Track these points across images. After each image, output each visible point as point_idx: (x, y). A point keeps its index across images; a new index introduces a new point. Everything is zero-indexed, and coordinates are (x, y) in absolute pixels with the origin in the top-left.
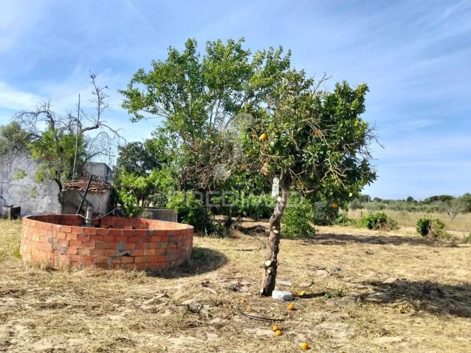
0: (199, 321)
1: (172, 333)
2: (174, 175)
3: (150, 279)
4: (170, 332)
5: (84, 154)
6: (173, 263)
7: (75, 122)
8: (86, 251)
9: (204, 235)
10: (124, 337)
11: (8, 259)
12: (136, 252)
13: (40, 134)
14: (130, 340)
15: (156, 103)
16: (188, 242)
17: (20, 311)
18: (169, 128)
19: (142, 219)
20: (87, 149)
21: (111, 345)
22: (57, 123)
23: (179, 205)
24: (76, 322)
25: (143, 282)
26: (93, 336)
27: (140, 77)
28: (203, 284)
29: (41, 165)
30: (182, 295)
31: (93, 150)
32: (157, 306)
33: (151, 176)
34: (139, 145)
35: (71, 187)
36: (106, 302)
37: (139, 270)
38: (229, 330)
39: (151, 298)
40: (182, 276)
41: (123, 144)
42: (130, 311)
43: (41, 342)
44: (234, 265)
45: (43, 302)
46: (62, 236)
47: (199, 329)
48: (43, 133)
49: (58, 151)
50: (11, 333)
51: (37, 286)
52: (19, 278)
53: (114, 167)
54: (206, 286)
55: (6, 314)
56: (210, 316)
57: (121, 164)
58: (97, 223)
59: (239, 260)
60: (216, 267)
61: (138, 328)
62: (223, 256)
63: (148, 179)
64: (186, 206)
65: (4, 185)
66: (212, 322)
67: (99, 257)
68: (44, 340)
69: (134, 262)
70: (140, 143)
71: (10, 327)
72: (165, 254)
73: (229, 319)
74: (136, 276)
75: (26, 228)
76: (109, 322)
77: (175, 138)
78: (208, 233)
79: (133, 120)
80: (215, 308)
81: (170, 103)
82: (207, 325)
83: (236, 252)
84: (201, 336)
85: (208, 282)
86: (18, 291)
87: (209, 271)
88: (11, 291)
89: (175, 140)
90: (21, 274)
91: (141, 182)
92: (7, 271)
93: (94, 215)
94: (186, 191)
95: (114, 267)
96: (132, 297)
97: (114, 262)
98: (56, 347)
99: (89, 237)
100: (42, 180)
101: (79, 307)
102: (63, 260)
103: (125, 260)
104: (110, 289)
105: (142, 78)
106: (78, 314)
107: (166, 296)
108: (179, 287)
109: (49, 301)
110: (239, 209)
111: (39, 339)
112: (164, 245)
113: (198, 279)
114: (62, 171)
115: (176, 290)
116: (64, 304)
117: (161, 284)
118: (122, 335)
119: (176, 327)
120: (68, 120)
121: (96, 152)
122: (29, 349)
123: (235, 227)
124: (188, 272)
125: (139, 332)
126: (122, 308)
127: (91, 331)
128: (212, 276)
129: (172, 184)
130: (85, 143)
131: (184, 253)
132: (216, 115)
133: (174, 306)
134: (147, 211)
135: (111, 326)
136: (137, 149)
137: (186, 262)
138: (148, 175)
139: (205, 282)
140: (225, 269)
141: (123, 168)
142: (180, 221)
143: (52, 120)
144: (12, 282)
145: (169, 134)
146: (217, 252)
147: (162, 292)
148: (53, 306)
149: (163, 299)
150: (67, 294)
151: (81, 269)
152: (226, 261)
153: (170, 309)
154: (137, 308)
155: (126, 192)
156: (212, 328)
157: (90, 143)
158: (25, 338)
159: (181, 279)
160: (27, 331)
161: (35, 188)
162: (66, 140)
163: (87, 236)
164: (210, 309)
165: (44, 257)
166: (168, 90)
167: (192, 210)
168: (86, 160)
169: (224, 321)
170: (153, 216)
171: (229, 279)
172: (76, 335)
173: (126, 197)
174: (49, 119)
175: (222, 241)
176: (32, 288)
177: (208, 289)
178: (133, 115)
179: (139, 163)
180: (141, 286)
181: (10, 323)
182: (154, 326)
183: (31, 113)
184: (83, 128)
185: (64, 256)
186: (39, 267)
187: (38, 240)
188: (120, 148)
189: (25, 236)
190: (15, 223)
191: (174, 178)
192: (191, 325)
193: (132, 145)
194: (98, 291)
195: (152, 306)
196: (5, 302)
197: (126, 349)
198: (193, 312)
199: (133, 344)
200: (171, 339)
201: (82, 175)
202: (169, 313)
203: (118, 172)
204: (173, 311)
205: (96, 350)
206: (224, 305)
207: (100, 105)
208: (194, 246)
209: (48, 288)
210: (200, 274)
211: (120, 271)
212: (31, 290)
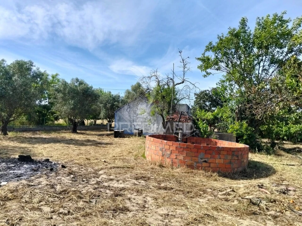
0: (259, 211)
1: (240, 216)
2: (232, 110)
3: (221, 178)
4: (239, 216)
5: (175, 99)
6: (236, 169)
7: (170, 81)
8: (181, 157)
9: (255, 152)
10: (209, 214)
11: (139, 158)
12: (211, 160)
13: (152, 89)
14: (213, 217)
15: (220, 64)
16: (246, 156)
17: (148, 189)
18: (228, 79)
19: (212, 139)
20: (177, 96)
21: (202, 218)
22: (161, 81)
23: (237, 131)
24: (179, 200)
25: (216, 180)
26: (190, 210)
27: (210, 48)
28: (259, 186)
29: (153, 106)
30: (245, 192)
31: (181, 96)
32: (228, 197)
33: (216, 111)
34: (208, 92)
35: (170, 119)
36: (195, 190)
37: (213, 172)
38: (283, 221)
39: (224, 191)
40: (242, 179)
41: (198, 92)
42: (211, 197)
43: (161, 209)
44: (281, 175)
45: (159, 185)
46: (167, 147)
47: (260, 217)
48: (154, 88)
49: (162, 98)
50: (145, 201)
51: (156, 175)
52: (146, 170)
53: (192, 106)
54: (262, 188)
55: (141, 190)
56: (267, 209)
57: (196, 105)
58: (185, 140)
59: (285, 171)
60: (267, 175)
61: (217, 210)
62: (272, 168)
63: (214, 113)
64: (242, 132)
65: (134, 117)
66: (269, 213)
67: (189, 161)
68: (163, 208)
69: (210, 167)
70: (208, 91)
71: (144, 198)
72: (230, 163)
73: (282, 213)
74: (212, 176)
75: (148, 142)
76: (198, 203)
77: (232, 86)
78: (259, 151)
79: (205, 76)
80: (271, 204)
81: (229, 62)
82: (266, 215)
83: (282, 166)
84: (261, 221)
85: (262, 185)
86: (146, 177)
87: (262, 177)
88: (143, 177)
89: (233, 87)
90: (146, 167)
91: (209, 115)
92: (140, 165)
93: (184, 135)
94: (241, 121)
95: (198, 168)
96: (211, 189)
97: (197, 165)
98: (170, 214)
99: (182, 149)
100: (154, 115)
101: (180, 190)
102: (168, 161)
103: (204, 164)
104: (196, 182)
105: (211, 48)
106: (180, 195)
107: (233, 191)
108: (242, 186)
109: (162, 185)
110: (281, 135)
111: (160, 207)
112: (229, 157)
113: (255, 182)
114: (164, 110)
115: (240, 188)
116: (171, 188)
117: (228, 183)
118: (207, 212)
119: (243, 213)
120: (167, 80)
121: (182, 97)
122: (155, 212)
123: (279, 148)
124: (246, 176)
125: (218, 212)
126: (206, 195)
127: (188, 207)
128: (265, 181)
129: (230, 117)
130: (176, 92)
131: (243, 163)
132: (263, 67)
133: (240, 198)
134: (215, 134)
135: (200, 206)
136: (206, 95)
137: (245, 170)
138: (214, 111)
139: (260, 184)
140: (274, 177)
141: (197, 107)
142: (237, 141)
143: (158, 80)
144: (142, 172)
145: (228, 83)
146: (267, 165)
147: (230, 188)
148: (165, 188)
149: (232, 193)
150: (172, 182)
151: (179, 168)
152: (274, 172)
153: (238, 200)
154: (215, 196)
155: (202, 121)
156: (269, 217)
157: (179, 92)
158: (152, 205)
159: (242, 181)
160: (153, 201)
161: (150, 119)
162: (166, 91)
163: (181, 148)
164: (267, 204)
165: (158, 158)
166: (228, 54)
167: (246, 134)
168: (177, 102)
169: (278, 214)
170: (219, 137)
171: (278, 185)
172: (180, 208)
173: (202, 125)
174: (157, 80)
175: (269, 157)
176: (153, 176)
177: (263, 190)
178: (204, 73)
179: (208, 104)
180: (215, 182)
181: (144, 195)
182: (227, 209)
183: (147, 77)
184: (175, 84)
185: (168, 159)
186: (156, 164)
187: (154, 149)
188: (195, 94)
189: (148, 146)
190: (141, 139)
191: (232, 112)
192: (254, 213)
193: (203, 92)
194: (189, 182)
195: (225, 196)
196: (140, 183)
197: (211, 222)
198: (254, 204)
199: (215, 219)
200: (240, 220)
201: (175, 112)
202: (238, 202)
203: (195, 109)
204: (240, 202)
205: (193, 219)
206: (277, 203)
207: (184, 69)
208: (249, 159)
209: (161, 177)
210: (255, 178)
211: (201, 171)
212: (153, 178)
